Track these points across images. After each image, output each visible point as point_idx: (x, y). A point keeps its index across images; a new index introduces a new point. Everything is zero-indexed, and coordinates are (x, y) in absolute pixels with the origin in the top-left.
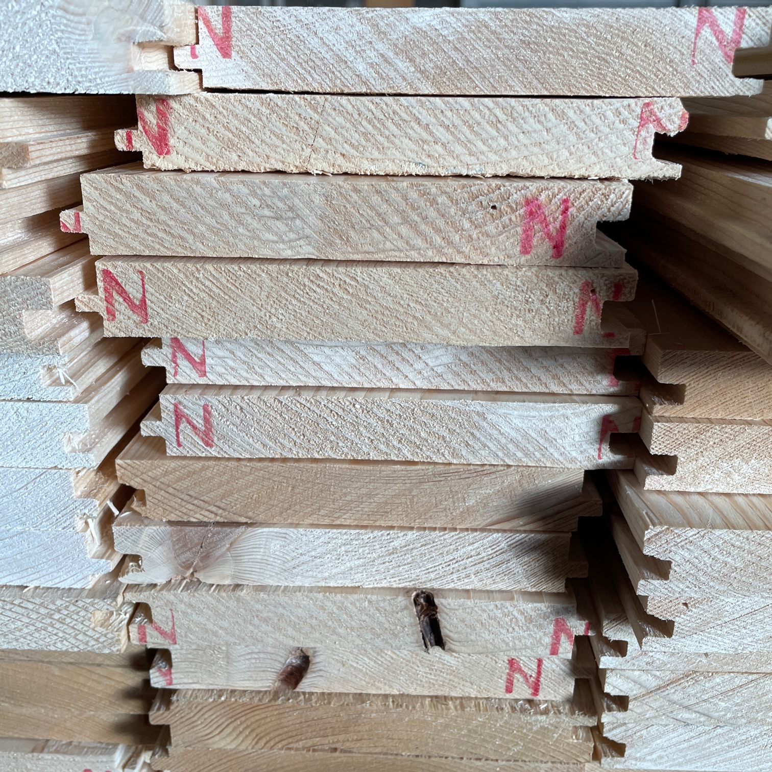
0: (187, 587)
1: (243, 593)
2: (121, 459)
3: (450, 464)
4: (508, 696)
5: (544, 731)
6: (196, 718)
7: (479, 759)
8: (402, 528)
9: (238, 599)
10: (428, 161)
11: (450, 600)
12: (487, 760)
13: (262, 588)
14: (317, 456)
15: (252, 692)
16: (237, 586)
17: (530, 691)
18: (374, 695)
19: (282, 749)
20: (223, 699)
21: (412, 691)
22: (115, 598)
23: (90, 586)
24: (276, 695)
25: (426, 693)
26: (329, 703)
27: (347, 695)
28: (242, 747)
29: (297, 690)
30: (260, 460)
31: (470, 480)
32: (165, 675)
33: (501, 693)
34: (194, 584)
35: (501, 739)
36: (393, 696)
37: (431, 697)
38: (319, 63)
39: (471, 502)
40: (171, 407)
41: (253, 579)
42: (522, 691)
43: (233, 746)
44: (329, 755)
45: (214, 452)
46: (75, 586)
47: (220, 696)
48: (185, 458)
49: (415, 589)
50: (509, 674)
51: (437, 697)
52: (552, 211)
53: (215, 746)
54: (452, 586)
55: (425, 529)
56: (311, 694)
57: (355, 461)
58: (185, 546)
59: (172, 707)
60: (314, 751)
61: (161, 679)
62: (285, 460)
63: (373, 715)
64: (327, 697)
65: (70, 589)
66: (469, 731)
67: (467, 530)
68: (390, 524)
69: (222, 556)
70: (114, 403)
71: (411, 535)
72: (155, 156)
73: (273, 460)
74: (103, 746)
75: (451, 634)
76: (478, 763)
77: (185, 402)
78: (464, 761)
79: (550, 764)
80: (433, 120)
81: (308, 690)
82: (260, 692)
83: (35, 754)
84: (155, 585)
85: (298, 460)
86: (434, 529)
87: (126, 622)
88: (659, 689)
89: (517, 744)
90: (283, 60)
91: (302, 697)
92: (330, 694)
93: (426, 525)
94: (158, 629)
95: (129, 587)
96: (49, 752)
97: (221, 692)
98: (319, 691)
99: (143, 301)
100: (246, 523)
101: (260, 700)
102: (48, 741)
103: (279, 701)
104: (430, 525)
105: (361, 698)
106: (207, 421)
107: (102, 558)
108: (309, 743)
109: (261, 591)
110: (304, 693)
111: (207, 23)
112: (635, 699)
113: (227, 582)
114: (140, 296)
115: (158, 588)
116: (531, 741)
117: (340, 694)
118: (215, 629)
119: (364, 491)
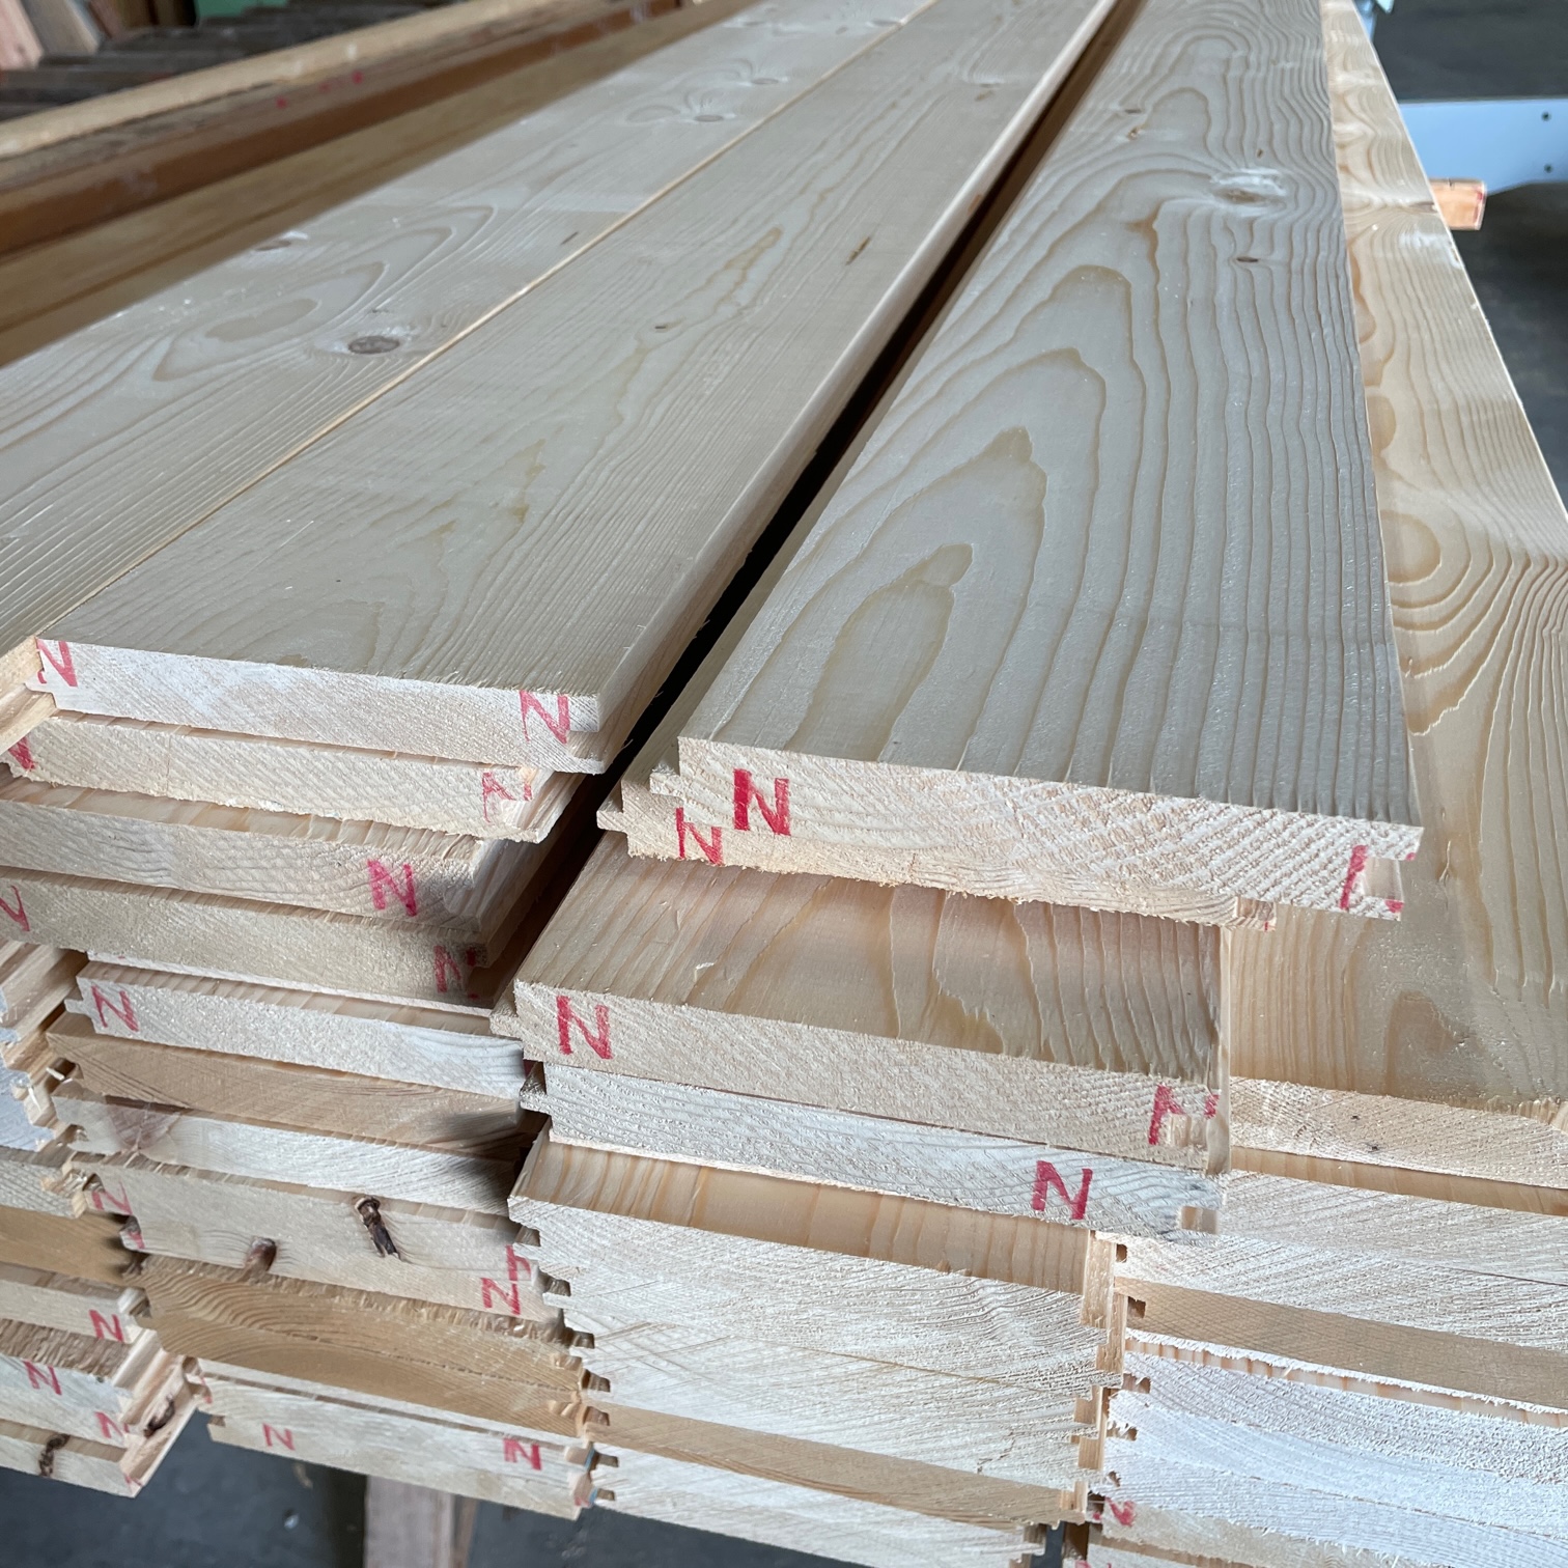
0: (133, 1164)
1: (187, 1177)
2: (51, 1032)
3: (378, 1079)
4: (488, 1310)
5: (520, 1353)
6: (169, 1286)
7: (462, 1370)
8: (341, 1135)
9: (184, 1183)
10: (283, 801)
11: (394, 1213)
12: (471, 1371)
13: (205, 1174)
14: (242, 1053)
15: (224, 1267)
16: (184, 1169)
17: (511, 1309)
18: (349, 1289)
19: (261, 1328)
20: (191, 1272)
21: (387, 1290)
22: (59, 1166)
23: (38, 1149)
24: (247, 1274)
25: (403, 1295)
26: (298, 1292)
27: (321, 1284)
28: (221, 1320)
29: (270, 1272)
30: (188, 1050)
31: (399, 1098)
32: (135, 1238)
33: (480, 1306)
34: (140, 1162)
35: (480, 1354)
36: (369, 1293)
37: (409, 1299)
38: (161, 699)
39: (405, 1119)
40: (90, 989)
41: (197, 1164)
42: (502, 1308)
43: (211, 1318)
44: (309, 1342)
45: (139, 1036)
46: (24, 1148)
47: (190, 1268)
48: (112, 1038)
49: (365, 1196)
50: (484, 1289)
51: (415, 1300)
52: (397, 873)
53: (194, 1316)
54: (401, 1197)
55: (363, 1138)
56: (285, 1278)
57: (280, 1064)
58: (124, 1123)
59: (143, 1272)
60: (295, 1335)
61: (132, 1242)
62: (211, 1053)
63: (344, 1311)
64: (299, 1284)
65: (20, 1150)
66: (445, 1341)
67: (407, 1145)
68: (327, 1128)
69: (163, 1137)
70: (52, 962)
71: (351, 1143)
72: (22, 769)
73: (199, 1051)
74: (110, 1287)
75: (404, 1246)
76: (461, 1374)
77: (102, 986)
78: (447, 1369)
79: (535, 1386)
80: (278, 765)
81: (281, 1274)
82: (231, 1269)
83: (39, 1288)
84: (103, 1156)
85: (225, 1055)
86: (372, 1140)
87: (81, 1186)
88: (622, 1332)
89: (497, 1362)
90: (127, 693)
91: (273, 1281)
92: (304, 1281)
93: (364, 1134)
94: (111, 1198)
95: (80, 1155)
96: (53, 1288)
97: (192, 1264)
98: (294, 1277)
99: (21, 911)
100: (183, 1109)
101: (228, 1279)
102: (54, 1274)
103: (247, 1284)
104: (368, 1135)
105: (334, 1290)
106: (126, 1006)
107: (44, 1125)
108: (287, 1328)
109: (204, 1178)
110: (277, 1277)
111: (48, 654)
112: (600, 1338)
113: (173, 1162)
114: (18, 907)
115: (106, 1159)
116: (510, 1361)
117: (314, 1284)
118: (167, 1207)
119: (293, 1094)
